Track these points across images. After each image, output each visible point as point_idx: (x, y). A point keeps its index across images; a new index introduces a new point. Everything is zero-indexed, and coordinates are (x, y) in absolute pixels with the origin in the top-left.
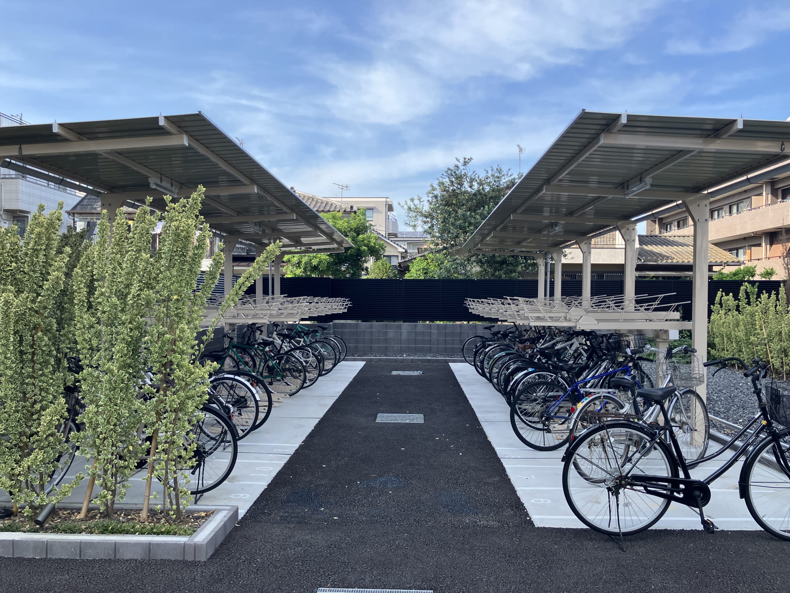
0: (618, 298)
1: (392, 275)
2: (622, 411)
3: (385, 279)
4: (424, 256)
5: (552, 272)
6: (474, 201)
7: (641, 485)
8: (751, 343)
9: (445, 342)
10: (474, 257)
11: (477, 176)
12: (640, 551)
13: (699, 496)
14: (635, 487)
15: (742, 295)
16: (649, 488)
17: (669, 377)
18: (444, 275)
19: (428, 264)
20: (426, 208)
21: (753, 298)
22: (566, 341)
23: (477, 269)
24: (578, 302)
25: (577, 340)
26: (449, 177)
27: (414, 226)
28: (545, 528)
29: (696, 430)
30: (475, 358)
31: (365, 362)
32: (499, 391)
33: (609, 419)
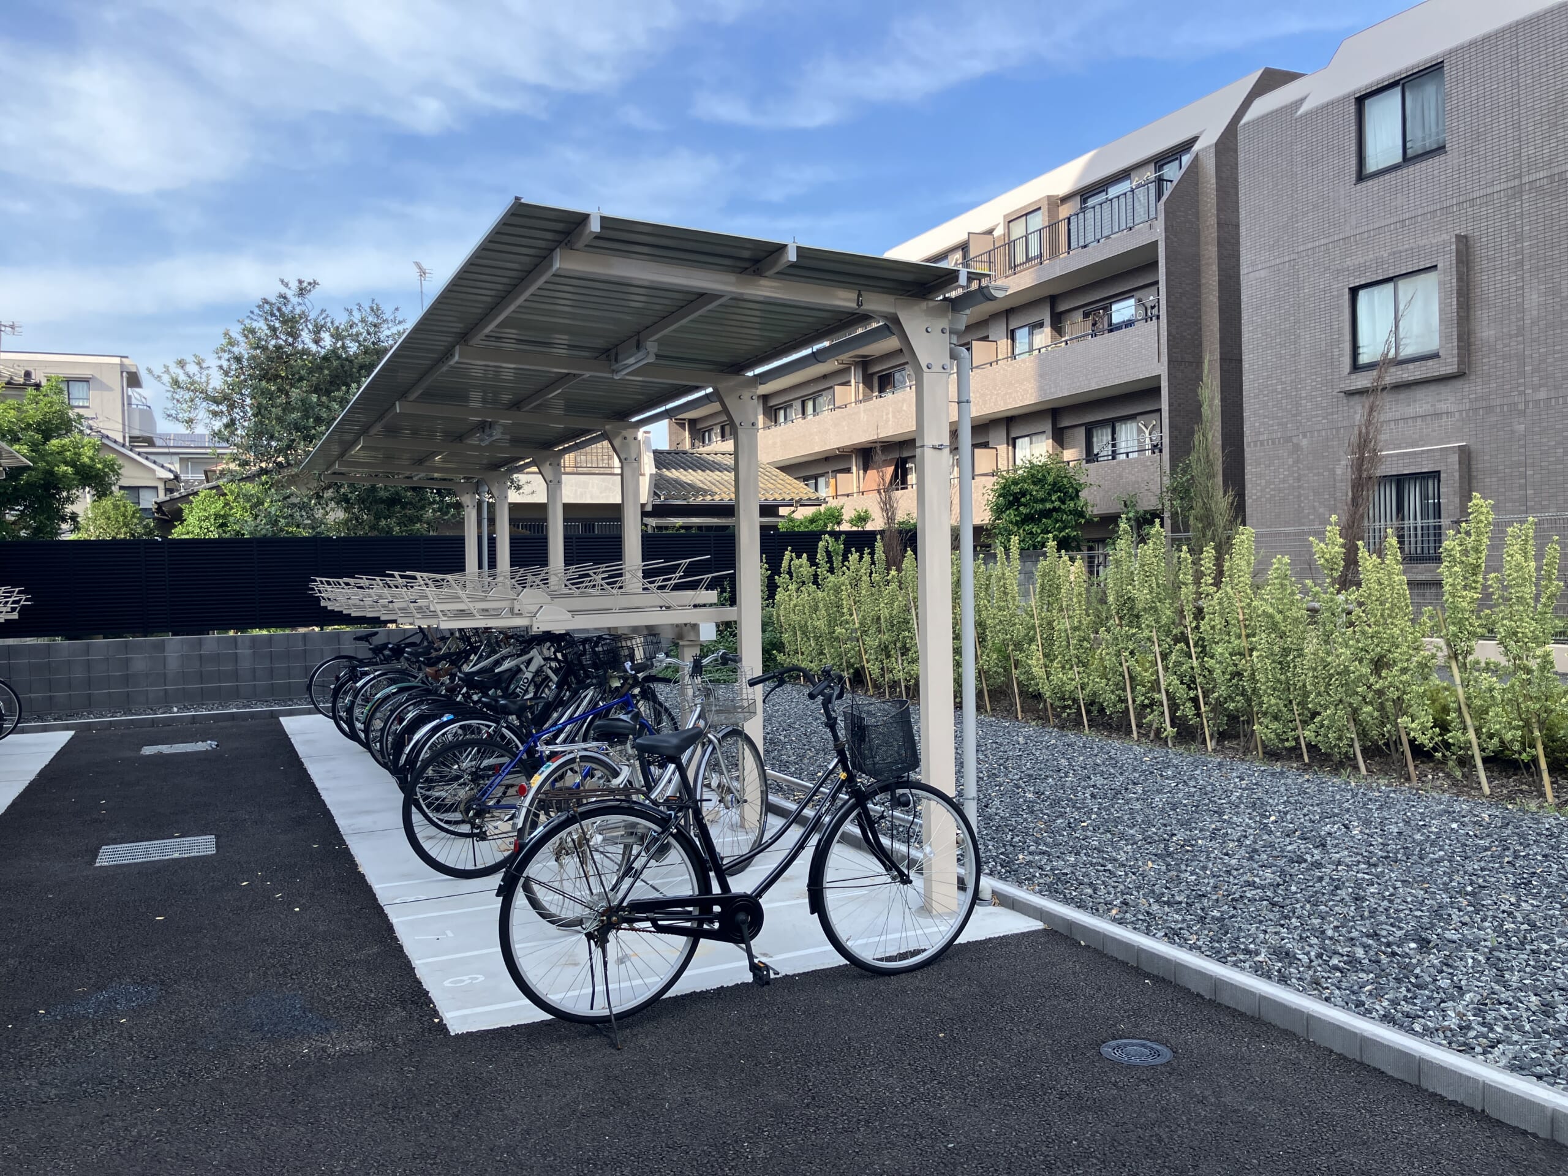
0: (613, 566)
1: (140, 530)
2: (616, 782)
3: (124, 540)
4: (217, 487)
5: (492, 521)
6: (326, 372)
7: (646, 919)
8: (837, 639)
9: (271, 673)
10: (331, 490)
11: (329, 320)
12: (647, 1044)
13: (744, 922)
14: (637, 925)
15: (821, 556)
16: (660, 923)
17: (699, 709)
18: (265, 529)
19: (226, 504)
20: (217, 382)
21: (837, 561)
22: (519, 656)
23: (336, 515)
24: (541, 577)
25: (541, 653)
26: (266, 319)
27: (190, 421)
28: (470, 1034)
29: (745, 801)
30: (334, 703)
31: (72, 733)
32: (385, 766)
33: (594, 799)
